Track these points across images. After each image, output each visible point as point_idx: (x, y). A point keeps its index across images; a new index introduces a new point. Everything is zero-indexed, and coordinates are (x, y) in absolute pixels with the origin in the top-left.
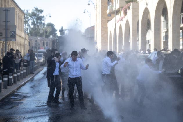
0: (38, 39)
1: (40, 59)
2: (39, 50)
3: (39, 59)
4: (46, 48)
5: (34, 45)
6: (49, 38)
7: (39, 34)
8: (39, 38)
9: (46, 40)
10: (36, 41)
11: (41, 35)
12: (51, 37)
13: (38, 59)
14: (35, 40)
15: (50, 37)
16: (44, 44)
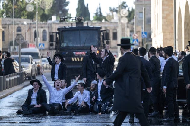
0: (23, 24)
1: (26, 67)
2: (24, 50)
3: (24, 67)
4: (40, 44)
5: (13, 38)
6: (49, 22)
7: (26, 13)
8: (25, 23)
9: (42, 27)
10: (19, 30)
11: (31, 16)
12: (54, 18)
13: (21, 68)
14: (17, 26)
15: (51, 19)
16: (36, 35)
